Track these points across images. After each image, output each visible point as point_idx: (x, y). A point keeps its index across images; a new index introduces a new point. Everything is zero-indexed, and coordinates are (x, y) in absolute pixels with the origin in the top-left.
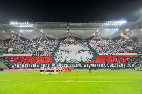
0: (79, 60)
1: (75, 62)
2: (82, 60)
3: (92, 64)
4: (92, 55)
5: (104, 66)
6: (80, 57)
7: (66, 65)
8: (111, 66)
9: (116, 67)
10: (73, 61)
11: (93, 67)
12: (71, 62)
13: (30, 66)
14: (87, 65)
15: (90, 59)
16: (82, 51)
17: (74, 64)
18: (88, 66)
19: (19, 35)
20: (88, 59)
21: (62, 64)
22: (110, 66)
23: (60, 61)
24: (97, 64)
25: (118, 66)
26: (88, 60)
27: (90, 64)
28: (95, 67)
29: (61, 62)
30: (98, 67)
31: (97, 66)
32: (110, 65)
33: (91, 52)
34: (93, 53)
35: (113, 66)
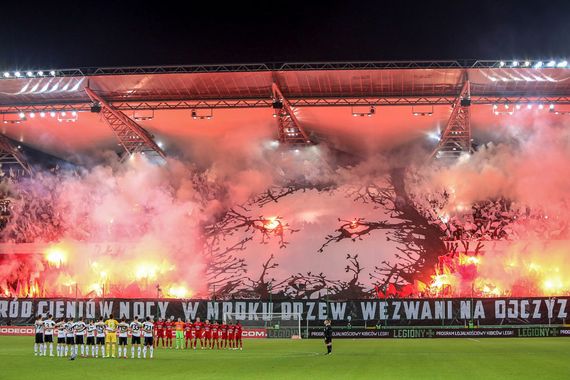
0: (340, 277)
1: (317, 288)
2: (355, 280)
3: (409, 301)
4: (416, 247)
5: (476, 317)
6: (349, 262)
7: (260, 310)
8: (516, 312)
9: (544, 319)
10: (302, 286)
11: (416, 317)
12: (291, 289)
13: (65, 312)
14: (383, 311)
15: (402, 274)
16: (361, 228)
17: (304, 302)
18: (383, 317)
19: (22, 140)
20: (394, 270)
21: (238, 304)
22: (511, 316)
23: (230, 286)
24: (437, 303)
25: (550, 315)
26: (392, 280)
27: (398, 305)
28: (423, 317)
29: (235, 291)
30: (439, 322)
31: (437, 317)
32: (510, 310)
33: (410, 234)
34: (423, 237)
35: (527, 316)
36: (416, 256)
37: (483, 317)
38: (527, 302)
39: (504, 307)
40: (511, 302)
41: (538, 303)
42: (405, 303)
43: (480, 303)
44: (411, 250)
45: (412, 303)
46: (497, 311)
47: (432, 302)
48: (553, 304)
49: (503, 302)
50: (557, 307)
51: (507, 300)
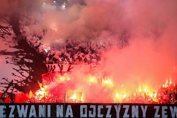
3: (21, 105)
4: (26, 68)
8: (94, 113)
14: (2, 112)
15: (16, 86)
20: (11, 84)
22: (91, 116)
24: (40, 106)
25: (118, 116)
26: (9, 91)
27: (13, 107)
28: (31, 116)
32: (90, 112)
33: (22, 59)
34: (31, 61)
35: (102, 116)
36: (26, 74)
37: (72, 116)
38: (102, 107)
39: (86, 110)
40: (91, 106)
41: (109, 107)
42: (18, 107)
43: (69, 107)
44: (23, 70)
45: (23, 106)
46: (82, 112)
47: (37, 105)
48: (119, 109)
49: (86, 106)
50: (123, 110)
51: (88, 105)
